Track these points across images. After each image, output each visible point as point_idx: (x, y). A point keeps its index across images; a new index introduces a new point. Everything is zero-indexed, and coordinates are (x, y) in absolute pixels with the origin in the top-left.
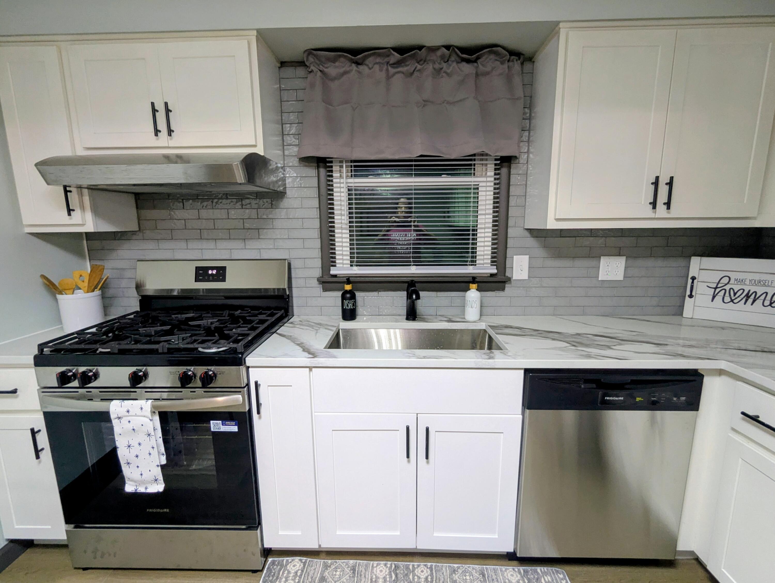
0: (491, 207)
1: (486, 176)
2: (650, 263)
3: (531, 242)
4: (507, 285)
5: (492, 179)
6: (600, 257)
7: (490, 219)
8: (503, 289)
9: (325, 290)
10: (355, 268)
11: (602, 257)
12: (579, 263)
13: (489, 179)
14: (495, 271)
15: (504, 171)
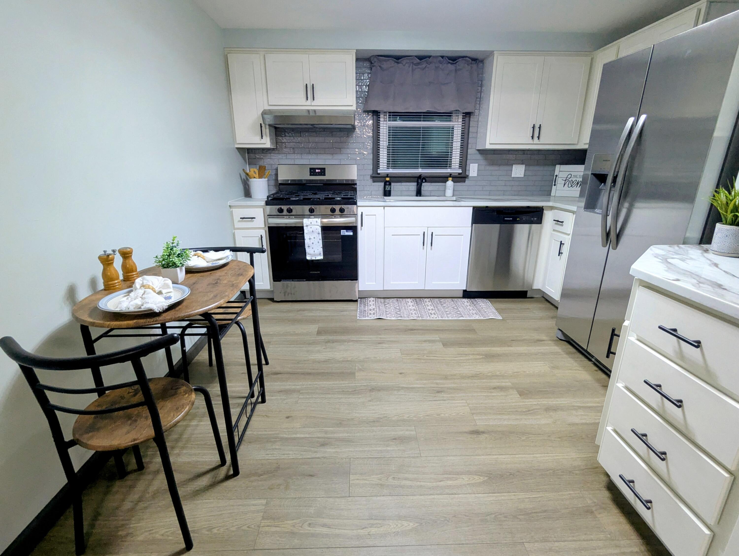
0: (460, 138)
1: (458, 122)
2: (536, 168)
3: (479, 157)
4: (466, 179)
5: (461, 123)
6: (513, 165)
7: (459, 144)
8: (464, 182)
9: (374, 182)
10: (391, 169)
11: (514, 165)
12: (502, 168)
13: (459, 123)
14: (461, 172)
15: (467, 119)
